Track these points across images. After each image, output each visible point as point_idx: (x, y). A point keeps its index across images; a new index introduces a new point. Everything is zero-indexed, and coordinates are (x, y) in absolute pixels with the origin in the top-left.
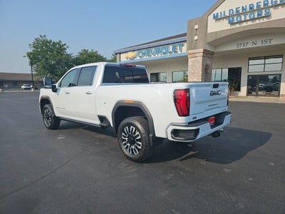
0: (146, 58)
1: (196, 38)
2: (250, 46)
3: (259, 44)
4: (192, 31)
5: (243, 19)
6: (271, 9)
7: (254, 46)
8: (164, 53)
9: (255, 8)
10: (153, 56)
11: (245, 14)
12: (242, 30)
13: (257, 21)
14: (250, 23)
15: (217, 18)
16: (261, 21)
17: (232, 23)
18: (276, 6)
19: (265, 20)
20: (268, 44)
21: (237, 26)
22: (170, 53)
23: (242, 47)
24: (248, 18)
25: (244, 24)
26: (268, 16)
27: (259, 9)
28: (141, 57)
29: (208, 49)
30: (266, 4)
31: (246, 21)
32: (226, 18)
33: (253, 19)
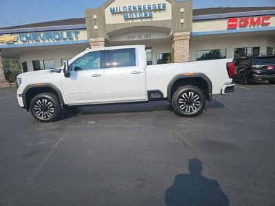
0: (31, 43)
1: (96, 27)
2: (137, 39)
3: (143, 38)
4: (91, 21)
5: (135, 17)
6: (153, 13)
7: (140, 39)
8: (57, 40)
9: (142, 9)
10: (42, 41)
11: (136, 13)
12: (134, 25)
13: (144, 20)
14: (139, 21)
15: (113, 12)
16: (147, 20)
17: (126, 19)
18: (155, 10)
19: (149, 20)
20: (149, 38)
21: (130, 21)
22: (65, 39)
23: (131, 40)
24: (138, 16)
25: (135, 21)
26: (151, 17)
27: (145, 11)
28: (24, 41)
29: (108, 38)
30: (149, 8)
31: (136, 18)
32: (121, 13)
33: (141, 18)
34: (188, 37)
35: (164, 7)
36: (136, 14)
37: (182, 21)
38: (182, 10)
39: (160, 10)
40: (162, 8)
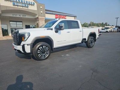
2: (18, 16)
3: (22, 17)
6: (29, 5)
7: (20, 17)
13: (24, 8)
14: (21, 7)
16: (25, 8)
17: (14, 5)
19: (27, 8)
20: (25, 17)
21: (16, 7)
23: (15, 16)
24: (21, 5)
25: (19, 7)
27: (24, 3)
30: (27, 3)
31: (20, 6)
32: (11, 1)
33: (23, 6)
34: (44, 19)
35: (34, 4)
36: (20, 4)
37: (42, 12)
38: (41, 7)
39: (32, 5)
40: (33, 4)
